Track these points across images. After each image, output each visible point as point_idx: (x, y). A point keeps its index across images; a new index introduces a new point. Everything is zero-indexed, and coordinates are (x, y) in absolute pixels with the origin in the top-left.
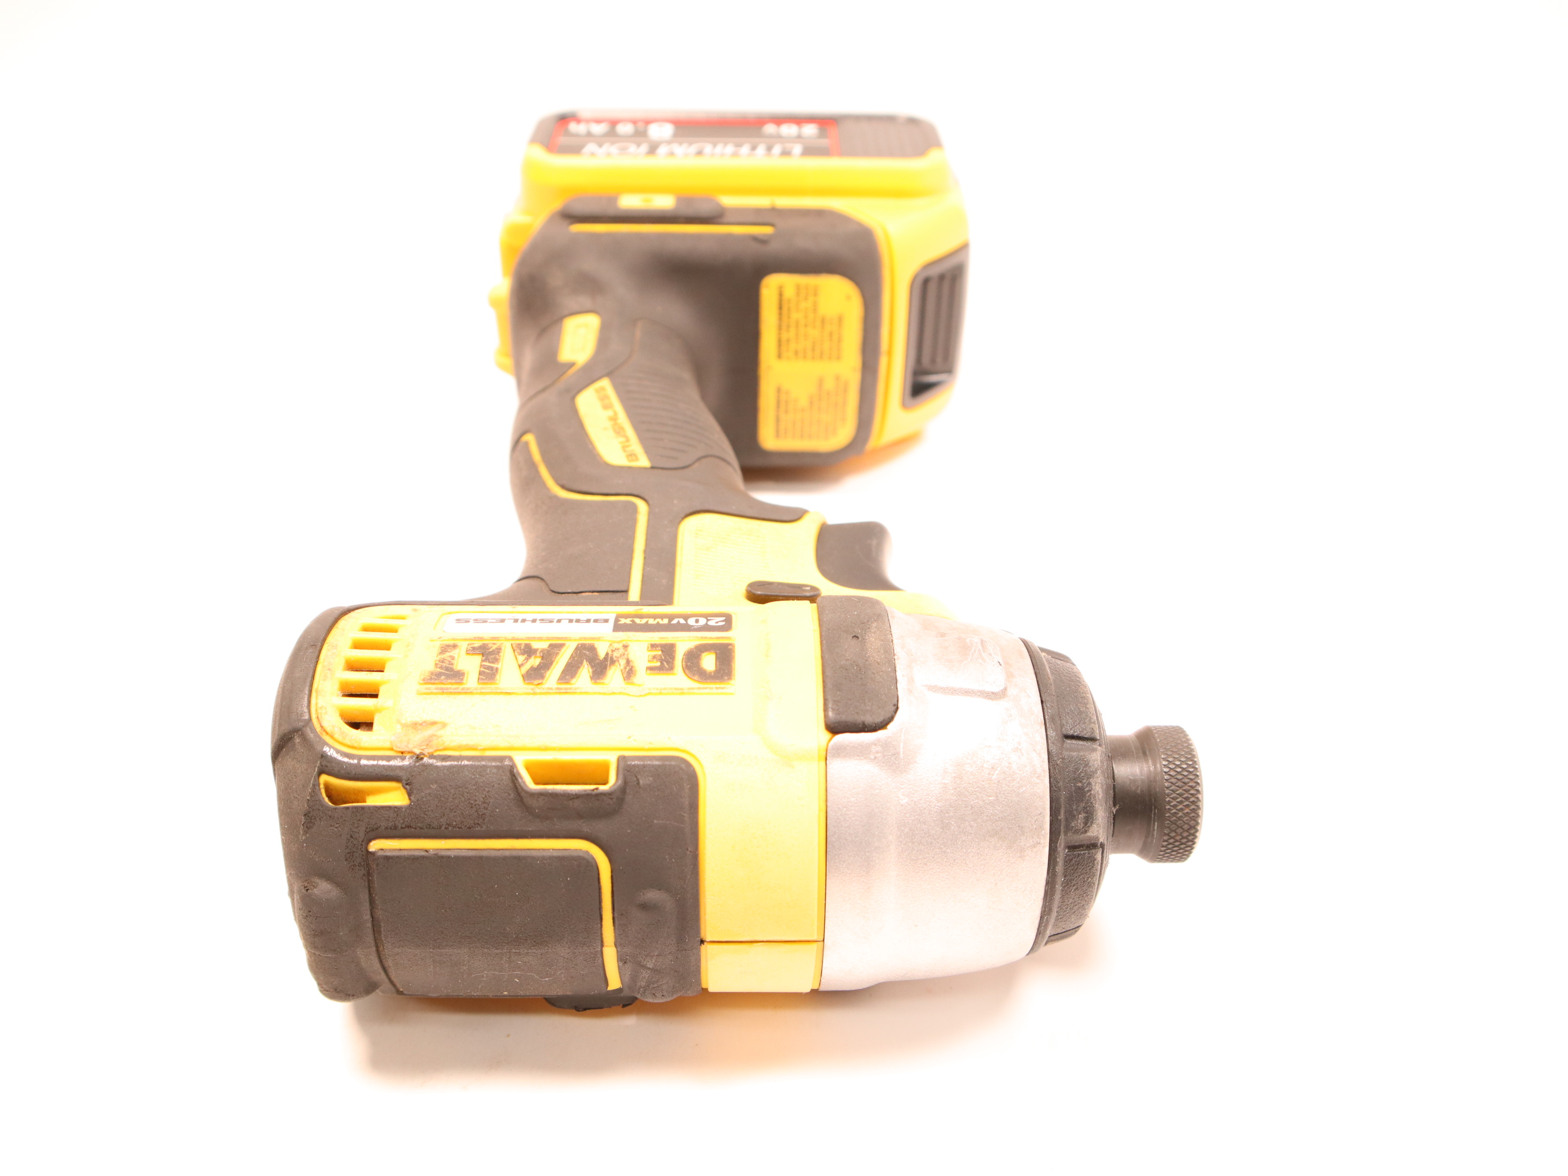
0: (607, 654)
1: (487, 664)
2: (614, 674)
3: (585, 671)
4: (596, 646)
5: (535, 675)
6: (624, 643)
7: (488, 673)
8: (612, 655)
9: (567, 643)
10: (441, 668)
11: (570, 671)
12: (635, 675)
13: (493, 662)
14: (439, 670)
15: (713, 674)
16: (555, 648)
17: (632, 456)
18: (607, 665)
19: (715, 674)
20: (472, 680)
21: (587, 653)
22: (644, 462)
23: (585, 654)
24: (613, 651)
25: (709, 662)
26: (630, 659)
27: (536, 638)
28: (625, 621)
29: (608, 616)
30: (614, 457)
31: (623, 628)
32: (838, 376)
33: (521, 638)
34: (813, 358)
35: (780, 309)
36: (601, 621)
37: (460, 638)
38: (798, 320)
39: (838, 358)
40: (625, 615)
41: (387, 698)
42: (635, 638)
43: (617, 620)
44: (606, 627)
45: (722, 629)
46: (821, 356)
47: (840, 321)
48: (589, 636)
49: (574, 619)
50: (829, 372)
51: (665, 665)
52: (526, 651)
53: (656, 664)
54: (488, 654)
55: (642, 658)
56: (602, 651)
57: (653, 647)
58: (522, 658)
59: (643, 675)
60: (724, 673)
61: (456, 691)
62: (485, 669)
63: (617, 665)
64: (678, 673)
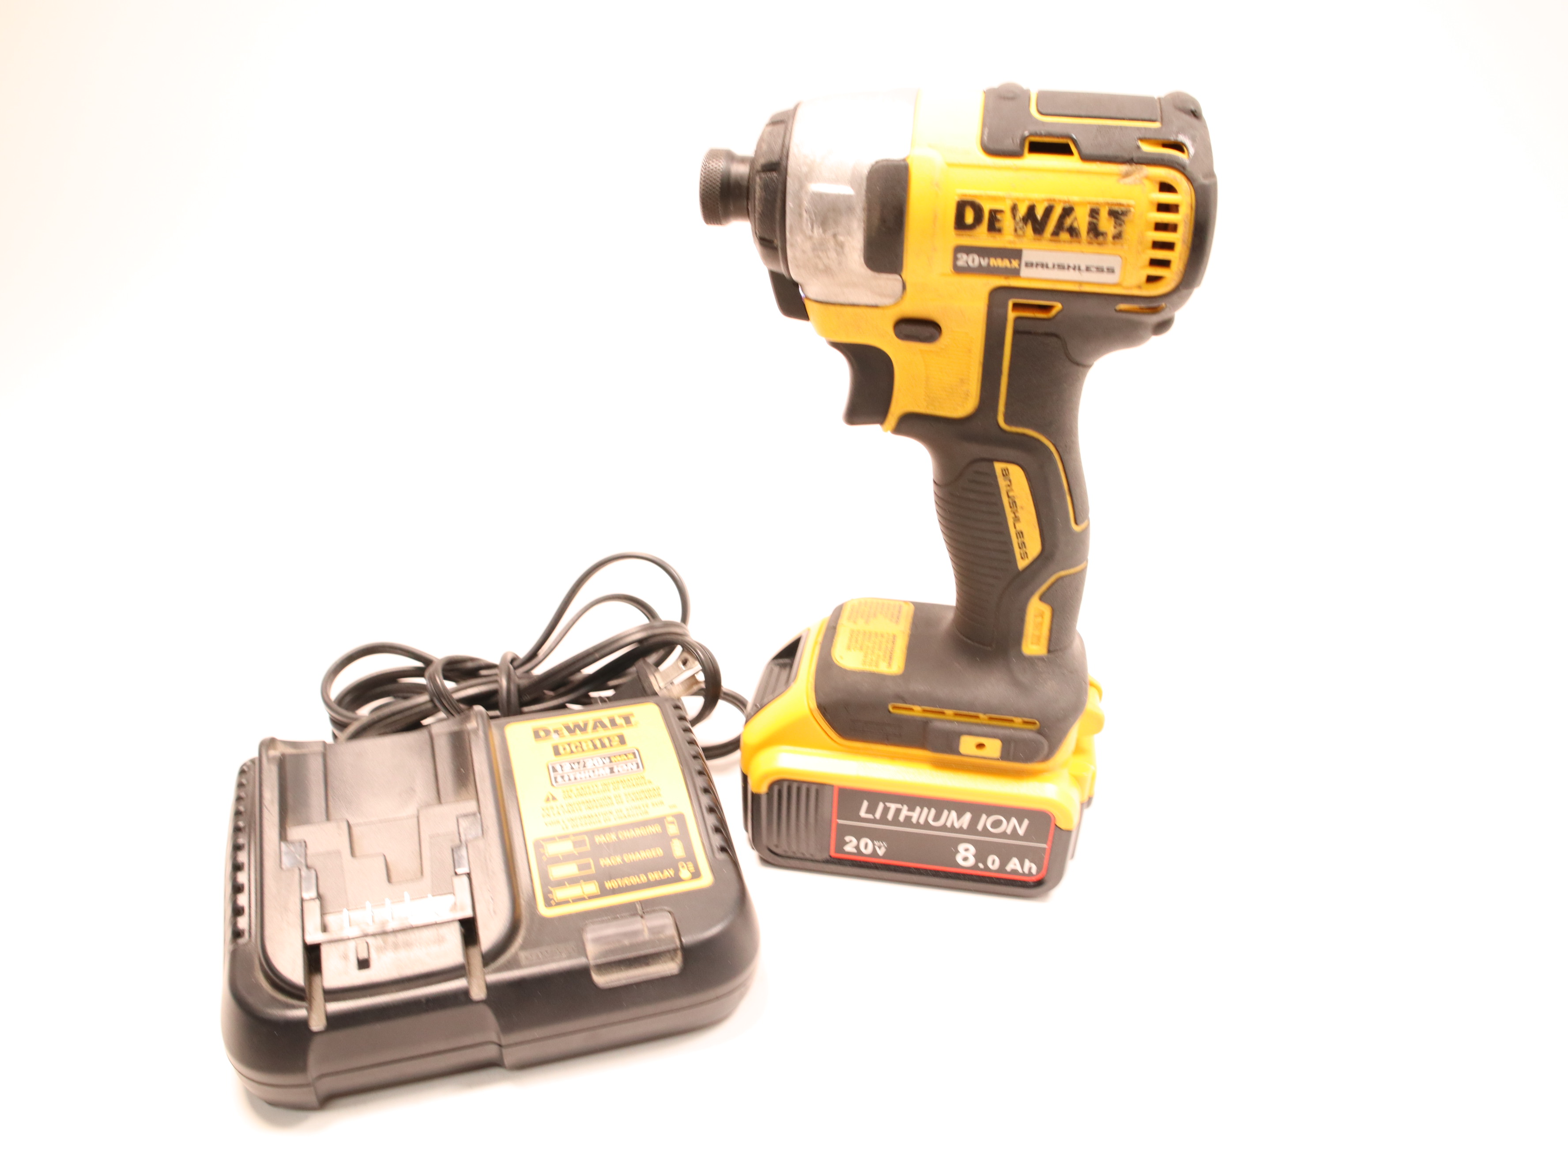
0: (1026, 225)
1: (1095, 221)
2: (1022, 211)
3: (1039, 213)
4: (1033, 233)
5: (1068, 211)
6: (1015, 234)
7: (1094, 213)
8: (1024, 224)
9: (1049, 236)
10: (1121, 220)
11: (1049, 211)
12: (1011, 207)
13: (1092, 222)
14: (1122, 218)
15: (967, 205)
16: (1056, 233)
17: (1005, 473)
18: (1026, 216)
20: (1104, 214)
22: (998, 466)
23: (1039, 225)
24: (1023, 227)
25: (969, 218)
26: (1014, 220)
27: (1067, 246)
28: (1015, 263)
29: (1025, 272)
30: (1017, 473)
31: (1016, 254)
32: (855, 622)
33: (1075, 246)
34: (870, 633)
35: (891, 658)
36: (1029, 265)
37: (1110, 246)
38: (880, 649)
39: (852, 631)
40: (1015, 273)
41: (1151, 203)
42: (1010, 242)
43: (1020, 265)
44: (1026, 257)
45: (959, 249)
46: (865, 633)
47: (849, 648)
48: (1037, 245)
49: (1045, 269)
50: (861, 625)
51: (994, 215)
52: (1073, 232)
53: (999, 216)
54: (1094, 231)
55: (1007, 222)
56: (1029, 229)
57: (999, 231)
58: (1075, 225)
59: (1006, 207)
60: (961, 206)
61: (1113, 204)
62: (1096, 218)
63: (1021, 217)
64: (987, 208)
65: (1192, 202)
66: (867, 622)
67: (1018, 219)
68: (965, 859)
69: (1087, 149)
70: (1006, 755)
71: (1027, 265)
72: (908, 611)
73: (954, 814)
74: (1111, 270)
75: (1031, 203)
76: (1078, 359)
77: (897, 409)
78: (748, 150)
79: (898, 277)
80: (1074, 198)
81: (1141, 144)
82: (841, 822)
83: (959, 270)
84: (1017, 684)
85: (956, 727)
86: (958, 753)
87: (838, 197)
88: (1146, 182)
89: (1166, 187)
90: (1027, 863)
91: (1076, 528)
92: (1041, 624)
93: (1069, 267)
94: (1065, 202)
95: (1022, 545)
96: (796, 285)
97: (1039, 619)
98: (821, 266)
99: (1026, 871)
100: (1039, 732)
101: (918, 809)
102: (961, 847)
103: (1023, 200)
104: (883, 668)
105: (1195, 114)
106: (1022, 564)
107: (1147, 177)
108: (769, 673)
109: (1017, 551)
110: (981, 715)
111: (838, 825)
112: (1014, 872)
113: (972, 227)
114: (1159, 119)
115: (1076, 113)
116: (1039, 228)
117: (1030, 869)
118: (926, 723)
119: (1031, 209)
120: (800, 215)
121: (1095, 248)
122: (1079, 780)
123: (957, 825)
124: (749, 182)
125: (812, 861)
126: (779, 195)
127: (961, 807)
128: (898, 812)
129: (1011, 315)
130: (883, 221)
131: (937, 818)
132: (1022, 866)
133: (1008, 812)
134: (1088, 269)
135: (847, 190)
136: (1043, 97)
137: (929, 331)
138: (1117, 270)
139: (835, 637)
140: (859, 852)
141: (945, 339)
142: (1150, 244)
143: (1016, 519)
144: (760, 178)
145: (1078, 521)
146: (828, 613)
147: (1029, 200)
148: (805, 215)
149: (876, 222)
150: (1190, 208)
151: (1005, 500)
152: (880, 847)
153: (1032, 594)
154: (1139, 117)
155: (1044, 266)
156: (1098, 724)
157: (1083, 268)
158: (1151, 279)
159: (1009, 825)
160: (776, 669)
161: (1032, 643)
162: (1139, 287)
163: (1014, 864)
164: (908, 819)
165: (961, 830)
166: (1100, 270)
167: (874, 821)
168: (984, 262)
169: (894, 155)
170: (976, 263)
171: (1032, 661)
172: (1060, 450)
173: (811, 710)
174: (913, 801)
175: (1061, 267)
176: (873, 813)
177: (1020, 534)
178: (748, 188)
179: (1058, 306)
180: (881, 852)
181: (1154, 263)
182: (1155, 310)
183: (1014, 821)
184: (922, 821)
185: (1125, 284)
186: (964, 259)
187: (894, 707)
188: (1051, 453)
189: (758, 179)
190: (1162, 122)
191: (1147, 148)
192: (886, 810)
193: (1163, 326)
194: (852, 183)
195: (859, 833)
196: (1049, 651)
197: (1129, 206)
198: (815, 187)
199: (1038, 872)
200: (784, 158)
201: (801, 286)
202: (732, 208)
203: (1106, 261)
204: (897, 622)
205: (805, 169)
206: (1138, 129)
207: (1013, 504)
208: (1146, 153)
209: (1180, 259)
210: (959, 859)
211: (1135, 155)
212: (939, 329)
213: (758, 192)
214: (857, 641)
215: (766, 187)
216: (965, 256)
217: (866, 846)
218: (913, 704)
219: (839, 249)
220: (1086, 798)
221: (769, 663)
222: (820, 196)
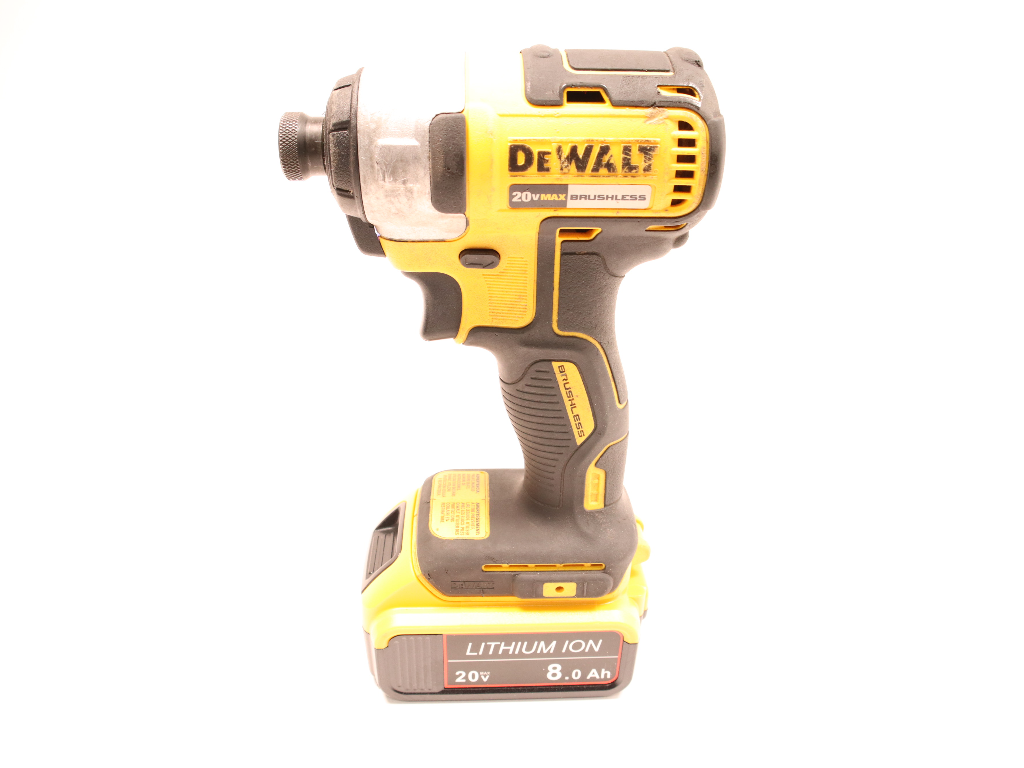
0: (570, 164)
1: (628, 157)
2: (566, 151)
3: (581, 152)
4: (576, 170)
5: (605, 150)
6: (561, 172)
7: (627, 150)
8: (568, 163)
9: (590, 172)
10: (650, 155)
11: (588, 150)
12: (557, 149)
13: (625, 158)
14: (651, 153)
15: (519, 149)
16: (595, 170)
17: (562, 370)
18: (570, 156)
19: (518, 149)
20: (635, 150)
21: (580, 165)
22: (556, 365)
23: (581, 163)
24: (568, 166)
25: (521, 159)
26: (559, 160)
27: (606, 180)
28: (562, 197)
29: (571, 204)
30: (571, 369)
31: (562, 189)
32: (444, 496)
33: (612, 180)
34: (458, 504)
35: (478, 524)
36: (574, 197)
37: (642, 177)
38: (468, 519)
39: (443, 504)
40: (563, 205)
41: (674, 139)
42: (558, 179)
43: (566, 197)
44: (572, 191)
45: (514, 188)
46: (453, 504)
47: (442, 520)
48: (580, 180)
49: (587, 200)
50: (449, 498)
51: (542, 155)
52: (610, 166)
53: (546, 157)
54: (628, 165)
55: (553, 162)
56: (573, 167)
57: (548, 170)
58: (611, 161)
59: (552, 149)
60: (514, 150)
61: (641, 142)
62: (630, 155)
63: (566, 156)
64: (535, 151)
65: (707, 136)
66: (453, 494)
67: (563, 159)
68: (554, 675)
69: (616, 96)
70: (580, 593)
71: (572, 197)
72: (484, 478)
73: (542, 644)
74: (643, 198)
75: (573, 144)
76: (616, 272)
77: (467, 324)
78: (319, 112)
79: (462, 215)
80: (609, 138)
81: (659, 89)
82: (449, 661)
83: (514, 206)
84: (583, 535)
85: (537, 576)
86: (542, 596)
87: (405, 148)
88: (668, 121)
89: (684, 126)
90: (603, 672)
91: (620, 407)
92: (598, 484)
93: (608, 197)
94: (602, 142)
95: (579, 426)
96: (372, 226)
97: (596, 481)
98: (394, 210)
99: (602, 677)
100: (605, 571)
101: (514, 643)
102: (550, 668)
103: (567, 143)
104: (473, 535)
105: (698, 64)
106: (579, 441)
107: (668, 118)
108: (376, 541)
109: (575, 431)
110: (558, 565)
111: (448, 663)
112: (593, 679)
113: (524, 168)
114: (672, 70)
115: (603, 67)
116: (581, 165)
117: (606, 675)
118: (514, 575)
119: (574, 150)
120: (372, 167)
121: (629, 180)
122: (636, 600)
123: (545, 651)
124: (322, 140)
125: (431, 693)
126: (352, 151)
127: (547, 637)
128: (497, 648)
129: (559, 240)
130: (447, 168)
131: (529, 648)
132: (600, 675)
133: (586, 636)
134: (623, 198)
135: (414, 142)
136: (570, 54)
137: (489, 258)
138: (648, 197)
139: (430, 512)
140: (468, 682)
141: (503, 263)
142: (674, 174)
143: (573, 406)
144: (333, 136)
145: (621, 401)
146: (419, 485)
147: (572, 142)
148: (377, 167)
149: (440, 168)
150: (706, 142)
151: (563, 391)
152: (485, 676)
153: (590, 463)
154: (656, 69)
155: (587, 197)
156: (647, 553)
157: (620, 197)
158: (675, 203)
159: (586, 646)
160: (382, 537)
161: (592, 501)
162: (666, 211)
163: (593, 674)
164: (506, 652)
165: (548, 654)
166: (633, 198)
167: (478, 657)
168: (536, 198)
169: (453, 108)
170: (529, 199)
171: (593, 514)
172: (604, 347)
173: (417, 577)
174: (508, 638)
175: (601, 197)
176: (478, 651)
177: (577, 417)
178: (323, 146)
179: (599, 230)
180: (485, 680)
181: (678, 189)
182: (677, 228)
183: (591, 642)
184: (517, 652)
185: (654, 208)
186: (519, 196)
187: (486, 567)
188: (598, 350)
189: (331, 137)
190: (674, 71)
191: (666, 93)
192: (487, 648)
193: (680, 241)
194: (416, 135)
195: (467, 668)
196: (605, 506)
197: (655, 142)
198: (381, 142)
199: (612, 676)
200: (353, 117)
201: (375, 226)
202: (310, 165)
203: (638, 191)
204: (478, 491)
205: (373, 126)
206: (656, 77)
207: (570, 393)
208: (666, 97)
209: (699, 184)
210: (549, 676)
211: (657, 99)
212: (498, 255)
213: (332, 149)
214: (448, 514)
215: (339, 144)
216: (519, 194)
217: (473, 676)
218: (503, 563)
219: (408, 194)
220: (642, 613)
221: (374, 532)
222: (389, 149)
